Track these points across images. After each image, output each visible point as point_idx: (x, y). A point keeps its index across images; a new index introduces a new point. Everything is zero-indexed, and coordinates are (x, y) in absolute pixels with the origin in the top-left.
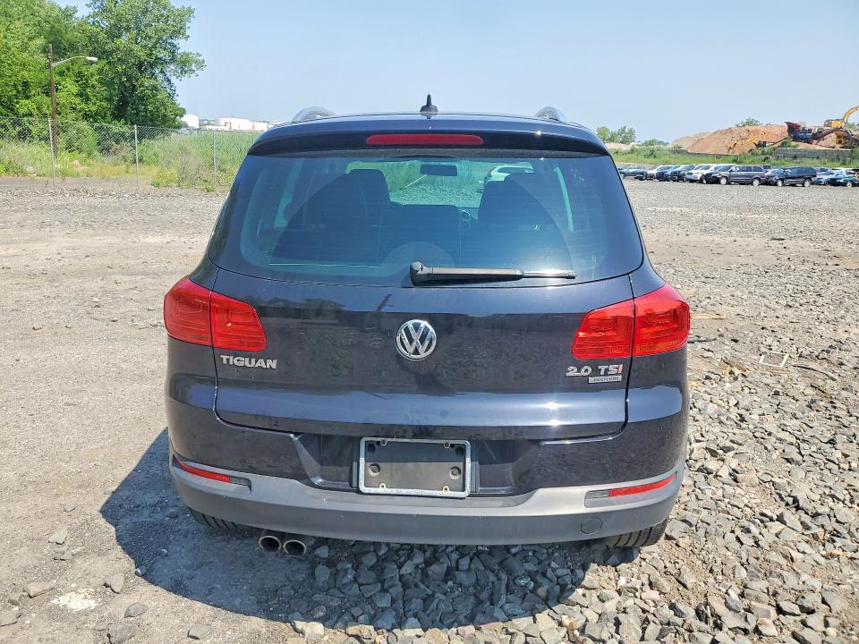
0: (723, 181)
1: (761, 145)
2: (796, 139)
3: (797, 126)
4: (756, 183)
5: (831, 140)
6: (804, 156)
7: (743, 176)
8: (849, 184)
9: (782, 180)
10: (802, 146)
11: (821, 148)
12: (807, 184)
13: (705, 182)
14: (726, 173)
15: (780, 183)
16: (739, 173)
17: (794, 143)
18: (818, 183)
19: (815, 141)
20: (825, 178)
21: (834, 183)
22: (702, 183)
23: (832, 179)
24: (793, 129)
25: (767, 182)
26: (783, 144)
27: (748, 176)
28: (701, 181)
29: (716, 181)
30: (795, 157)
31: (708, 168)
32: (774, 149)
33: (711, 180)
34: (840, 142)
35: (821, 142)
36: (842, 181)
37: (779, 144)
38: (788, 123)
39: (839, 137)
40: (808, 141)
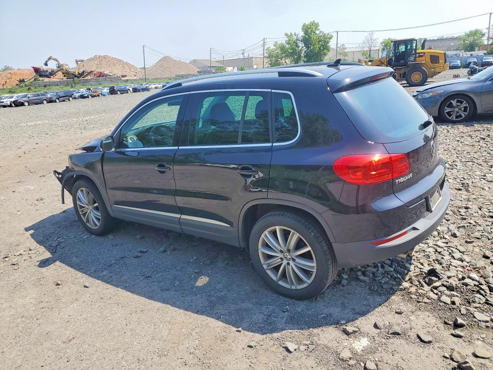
0: (26, 104)
1: (22, 81)
2: (41, 76)
3: (39, 69)
4: (45, 102)
5: (60, 75)
6: (50, 85)
7: (37, 99)
8: (90, 96)
9: (58, 99)
10: (46, 80)
11: (57, 80)
12: (71, 99)
13: (13, 105)
14: (26, 99)
15: (57, 100)
16: (34, 98)
17: (41, 79)
18: (75, 98)
19: (52, 77)
20: (77, 95)
21: (82, 97)
22: (12, 107)
23: (81, 95)
24: (37, 70)
25: (50, 101)
26: (35, 79)
27: (40, 99)
28: (10, 106)
29: (22, 104)
30: (45, 86)
31: (12, 97)
32: (32, 83)
33: (18, 104)
34: (65, 76)
35: (56, 77)
36: (86, 95)
37: (33, 79)
38: (33, 67)
39: (63, 73)
40: (47, 76)
